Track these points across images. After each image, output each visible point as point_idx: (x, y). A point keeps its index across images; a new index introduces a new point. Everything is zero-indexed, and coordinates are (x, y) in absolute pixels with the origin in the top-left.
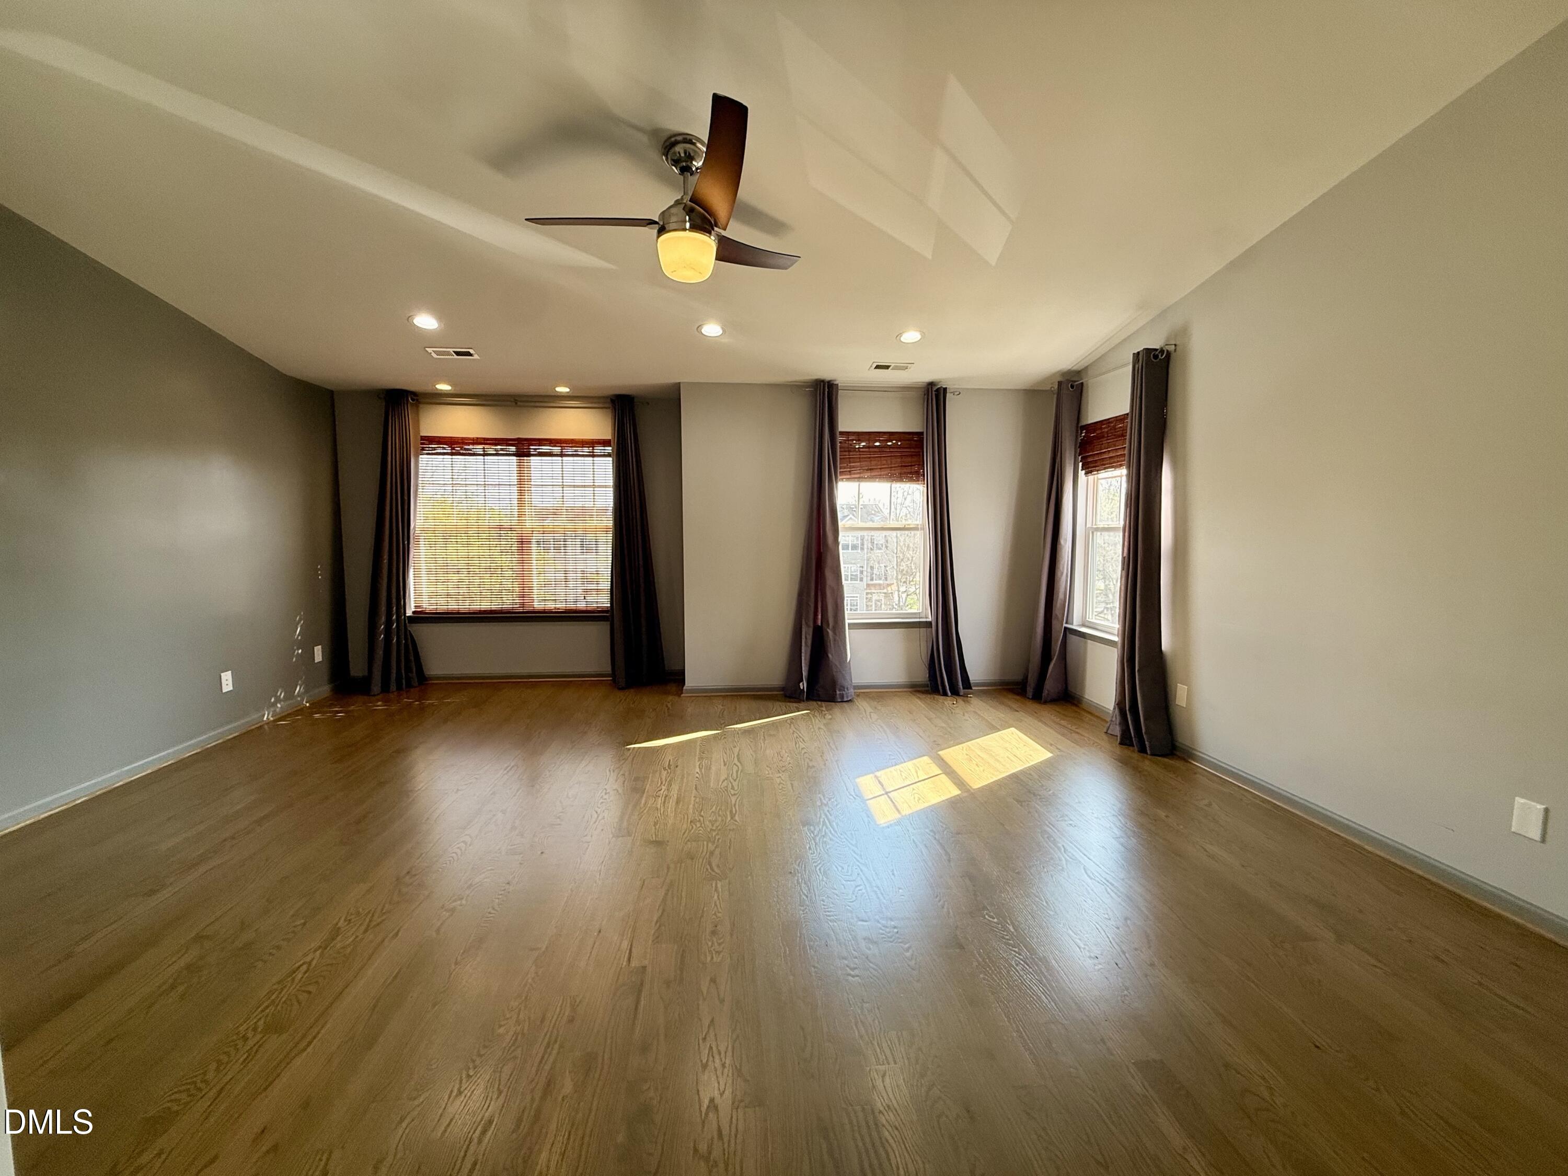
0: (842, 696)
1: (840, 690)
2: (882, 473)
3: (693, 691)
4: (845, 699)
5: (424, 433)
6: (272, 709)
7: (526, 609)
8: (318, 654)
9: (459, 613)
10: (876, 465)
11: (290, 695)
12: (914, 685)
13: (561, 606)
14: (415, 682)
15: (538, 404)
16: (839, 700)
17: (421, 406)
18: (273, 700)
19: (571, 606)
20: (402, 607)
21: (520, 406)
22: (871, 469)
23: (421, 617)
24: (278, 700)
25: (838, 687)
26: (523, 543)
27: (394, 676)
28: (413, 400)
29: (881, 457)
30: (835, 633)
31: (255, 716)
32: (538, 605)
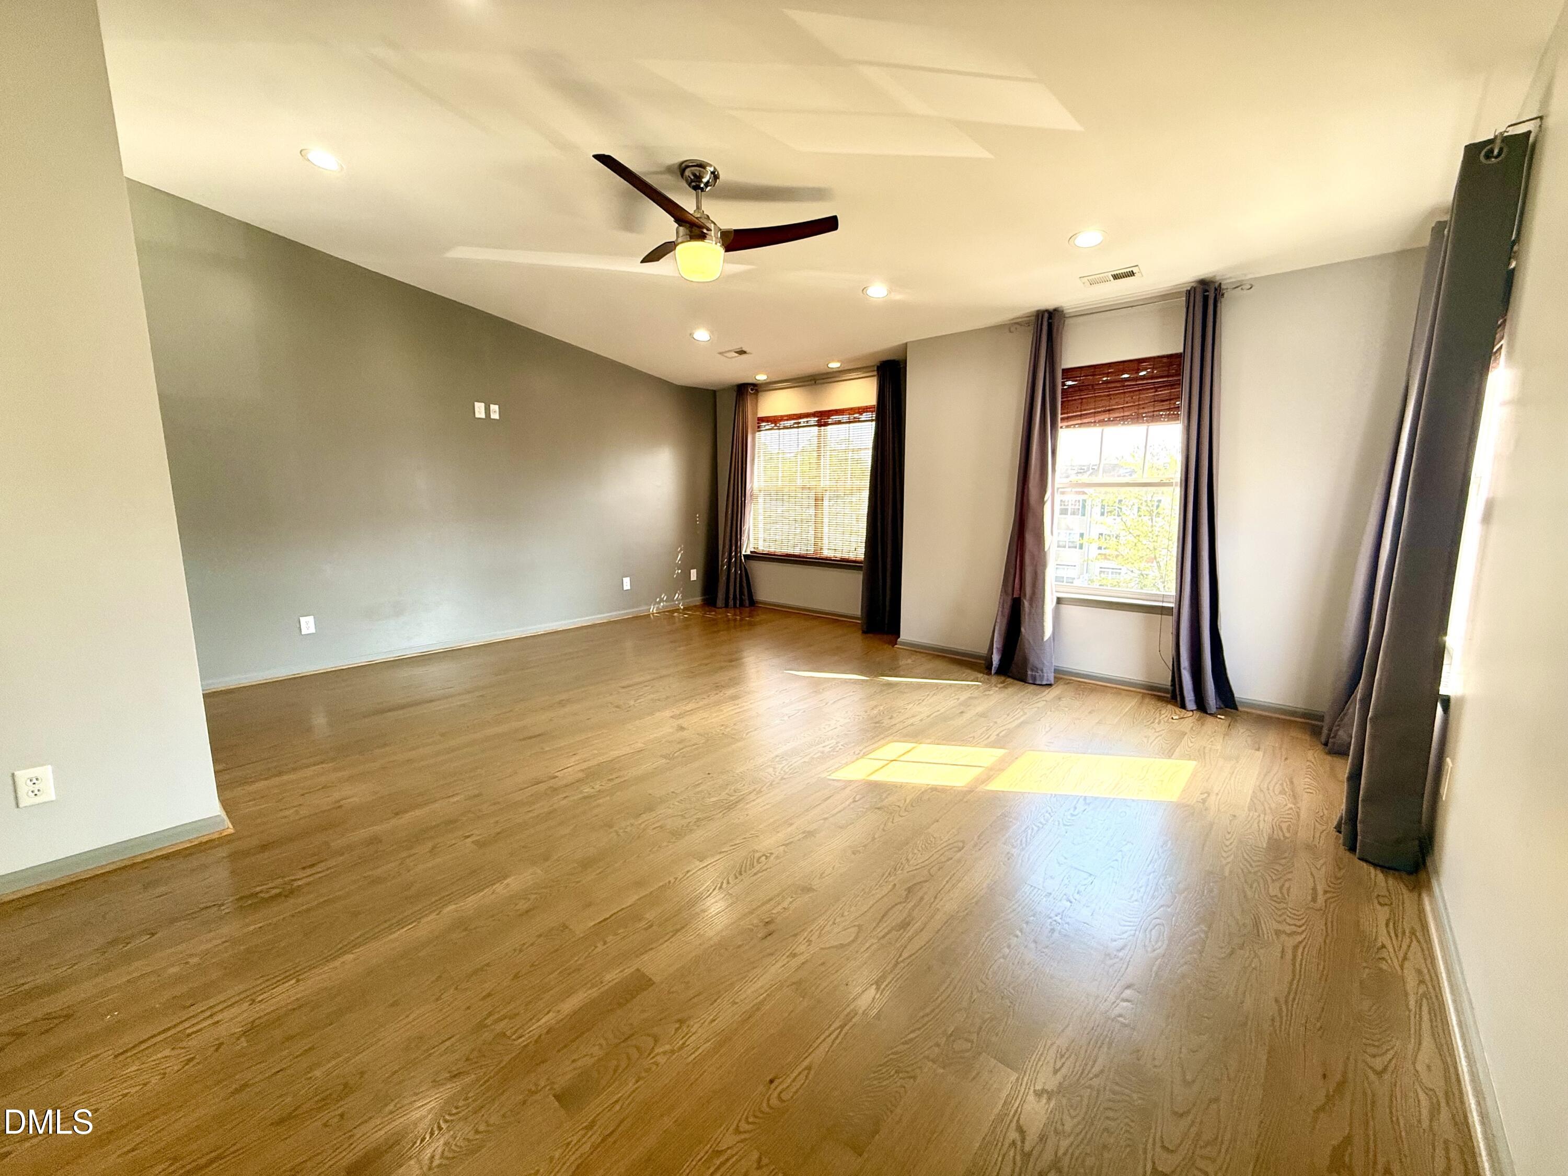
0: (1034, 678)
1: (1032, 670)
2: (1126, 414)
3: (904, 644)
4: (1038, 682)
5: (761, 414)
6: (657, 606)
7: (818, 556)
8: (694, 575)
9: (774, 555)
10: (1117, 404)
11: (670, 599)
12: (1151, 686)
13: (839, 555)
14: (747, 602)
15: (825, 381)
16: (1031, 682)
17: (760, 394)
18: (658, 600)
19: (846, 556)
20: (738, 548)
21: (818, 384)
22: (1109, 410)
23: (755, 557)
24: (662, 600)
25: (1030, 666)
26: (818, 500)
27: (731, 596)
28: (752, 390)
29: (1125, 393)
30: (1031, 605)
31: (644, 608)
32: (827, 553)
